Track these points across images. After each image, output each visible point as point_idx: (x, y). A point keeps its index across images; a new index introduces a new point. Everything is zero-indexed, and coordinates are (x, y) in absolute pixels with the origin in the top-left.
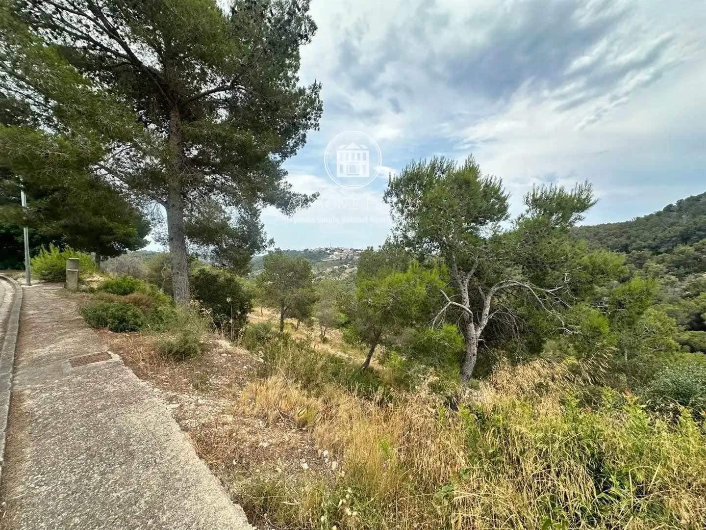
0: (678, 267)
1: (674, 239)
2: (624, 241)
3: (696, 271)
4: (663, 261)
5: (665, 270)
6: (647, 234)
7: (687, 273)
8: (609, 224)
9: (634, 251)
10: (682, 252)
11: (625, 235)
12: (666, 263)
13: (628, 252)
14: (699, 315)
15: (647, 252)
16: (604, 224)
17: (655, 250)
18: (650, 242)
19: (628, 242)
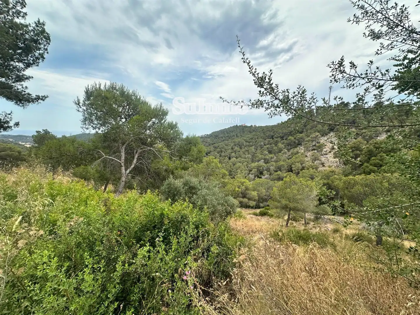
0: (288, 146)
1: (288, 133)
2: (272, 134)
3: (294, 148)
4: (284, 143)
5: (284, 147)
6: (280, 131)
7: (291, 149)
8: (269, 126)
9: (275, 139)
10: (290, 140)
11: (273, 131)
12: (284, 144)
13: (273, 139)
14: (291, 166)
15: (279, 139)
16: (267, 126)
17: (282, 138)
18: (281, 134)
19: (273, 134)
